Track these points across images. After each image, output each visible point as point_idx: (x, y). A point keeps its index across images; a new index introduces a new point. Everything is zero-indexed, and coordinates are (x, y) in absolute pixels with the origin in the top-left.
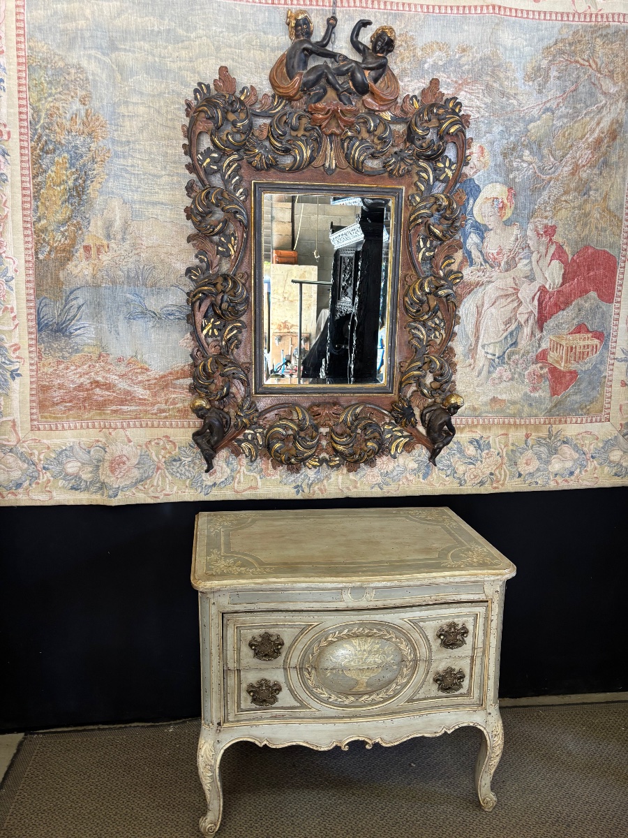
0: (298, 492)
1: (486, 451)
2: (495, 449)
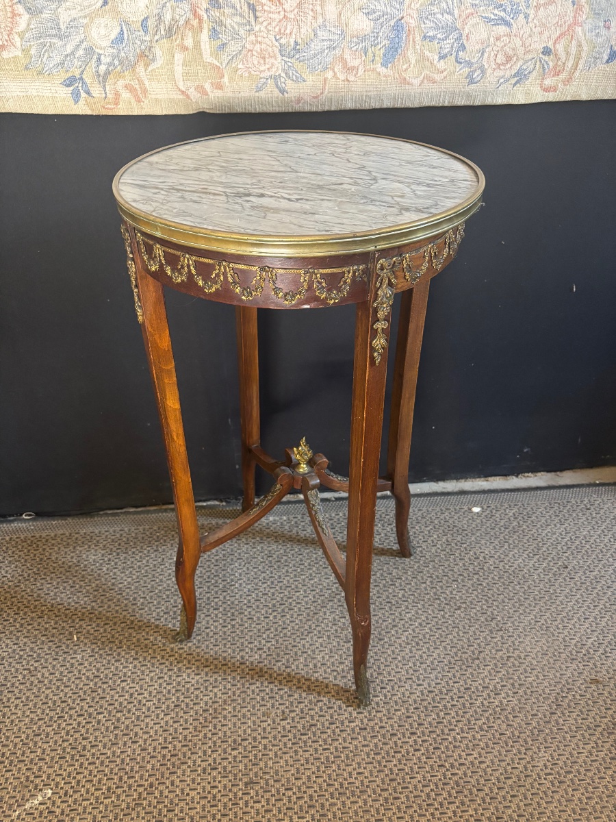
0: (76, 97)
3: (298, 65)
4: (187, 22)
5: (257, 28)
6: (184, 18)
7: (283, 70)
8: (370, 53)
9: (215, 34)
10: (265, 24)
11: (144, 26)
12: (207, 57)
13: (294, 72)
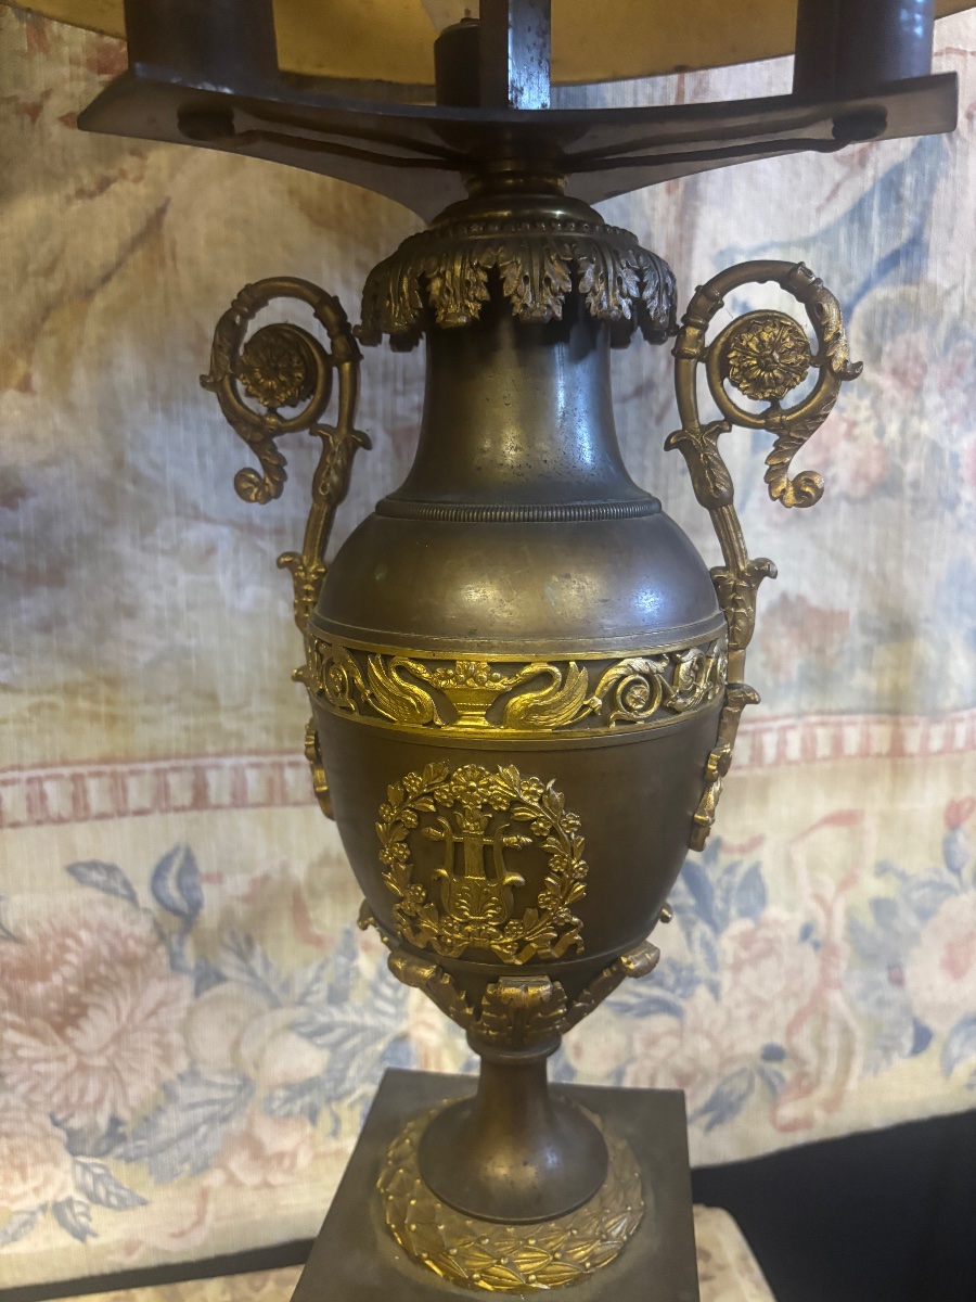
1: (739, 926)
2: (791, 907)
3: (122, 1172)
7: (81, 1188)
8: (325, 1120)
10: (22, 1088)
13: (112, 1189)
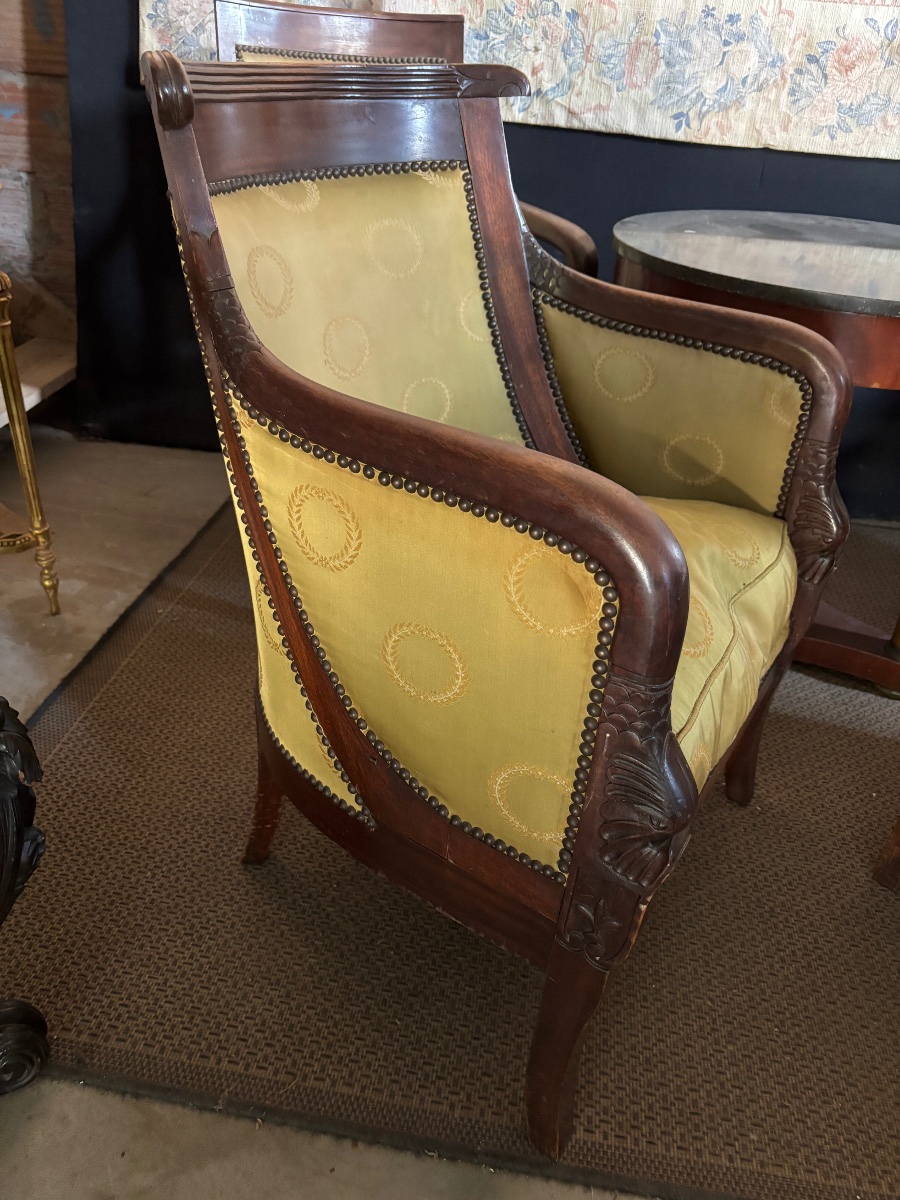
0: (678, 127)
4: (775, 81)
5: (825, 91)
6: (773, 80)
7: (837, 123)
9: (792, 92)
10: (832, 88)
11: (744, 81)
12: (783, 108)
13: (845, 125)
